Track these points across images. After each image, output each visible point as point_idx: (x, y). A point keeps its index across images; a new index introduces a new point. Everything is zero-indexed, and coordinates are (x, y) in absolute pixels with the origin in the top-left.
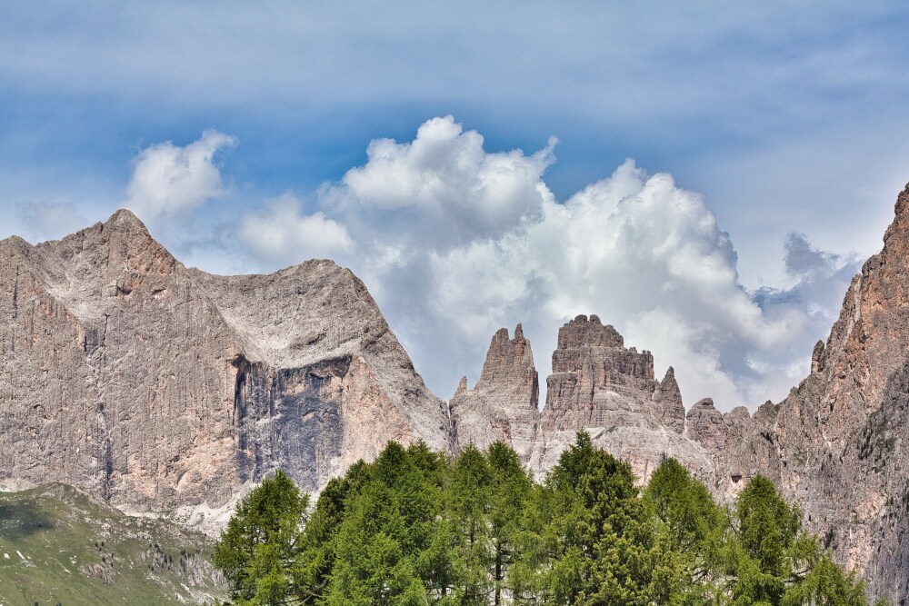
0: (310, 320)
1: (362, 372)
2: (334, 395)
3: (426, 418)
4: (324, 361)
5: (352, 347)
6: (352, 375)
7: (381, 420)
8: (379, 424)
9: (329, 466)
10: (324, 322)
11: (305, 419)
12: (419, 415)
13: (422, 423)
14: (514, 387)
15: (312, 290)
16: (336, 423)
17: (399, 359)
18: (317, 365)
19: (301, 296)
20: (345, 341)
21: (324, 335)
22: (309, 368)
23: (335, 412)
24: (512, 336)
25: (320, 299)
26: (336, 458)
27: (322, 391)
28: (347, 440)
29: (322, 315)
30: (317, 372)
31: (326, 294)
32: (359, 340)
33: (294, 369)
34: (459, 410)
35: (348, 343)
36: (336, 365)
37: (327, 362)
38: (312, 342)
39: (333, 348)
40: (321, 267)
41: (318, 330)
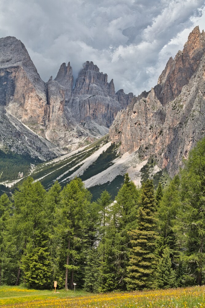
0: (7, 54)
1: (22, 71)
2: (13, 78)
3: (39, 87)
4: (11, 67)
5: (19, 64)
6: (19, 72)
7: (26, 86)
8: (26, 87)
9: (10, 99)
10: (11, 56)
11: (4, 84)
12: (37, 86)
13: (39, 88)
14: (66, 81)
15: (8, 45)
16: (13, 86)
17: (33, 69)
18: (9, 68)
19: (5, 47)
20: (17, 62)
21: (11, 59)
22: (6, 69)
23: (13, 83)
24: (67, 65)
25: (11, 48)
26: (12, 97)
27: (9, 76)
28: (16, 91)
29: (11, 53)
30: (8, 70)
31: (13, 47)
32: (22, 62)
33: (1, 69)
34: (50, 85)
35: (18, 63)
36: (14, 69)
37: (12, 67)
38: (8, 61)
39: (14, 63)
40: (12, 39)
41: (10, 58)
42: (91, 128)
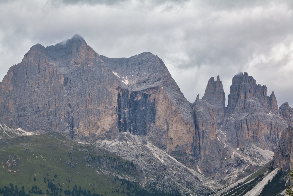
0: (143, 74)
1: (162, 92)
2: (152, 101)
3: (185, 109)
4: (148, 88)
6: (158, 94)
7: (169, 109)
8: (168, 111)
9: (150, 126)
10: (149, 75)
11: (142, 109)
12: (182, 108)
13: (184, 111)
14: (216, 98)
15: (144, 63)
16: (154, 111)
17: (176, 88)
18: (146, 90)
19: (140, 65)
20: (156, 81)
21: (149, 79)
22: (143, 91)
23: (152, 107)
24: (216, 80)
25: (147, 67)
26: (153, 124)
27: (148, 99)
28: (157, 116)
29: (148, 72)
30: (146, 93)
31: (149, 65)
32: (161, 81)
33: (138, 91)
34: (197, 106)
35: (157, 82)
36: (153, 90)
37: (150, 89)
38: (145, 82)
39: (152, 84)
40: (147, 55)
41: (147, 78)
42: (252, 153)
